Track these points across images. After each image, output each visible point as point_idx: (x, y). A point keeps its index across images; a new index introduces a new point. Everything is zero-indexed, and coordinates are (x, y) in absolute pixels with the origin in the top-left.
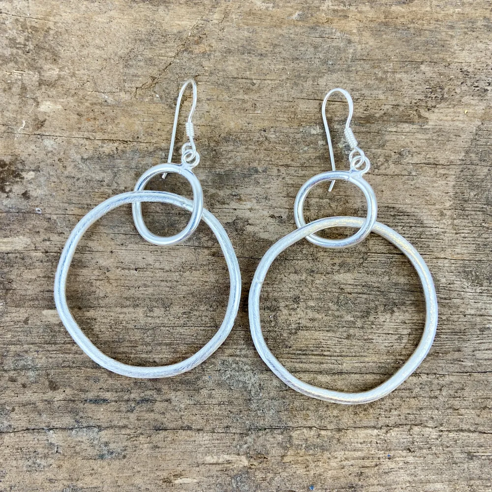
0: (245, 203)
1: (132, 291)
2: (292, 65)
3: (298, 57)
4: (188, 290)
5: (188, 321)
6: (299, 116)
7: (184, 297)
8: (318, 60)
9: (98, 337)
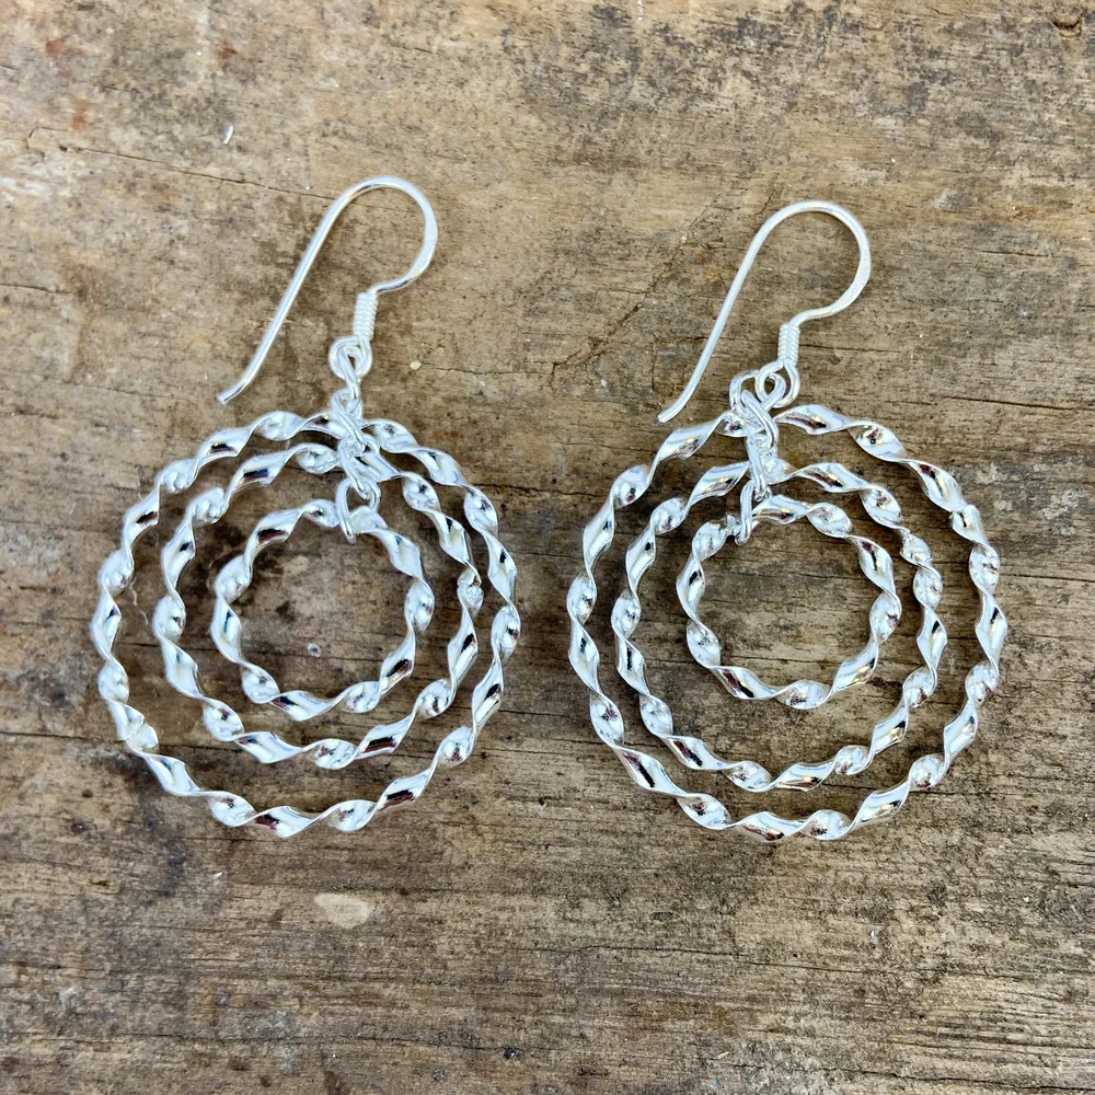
0: (808, 646)
1: (531, 855)
2: (931, 316)
3: (945, 298)
4: (667, 858)
5: (666, 936)
6: (947, 440)
7: (656, 875)
8: (992, 306)
9: (445, 967)
